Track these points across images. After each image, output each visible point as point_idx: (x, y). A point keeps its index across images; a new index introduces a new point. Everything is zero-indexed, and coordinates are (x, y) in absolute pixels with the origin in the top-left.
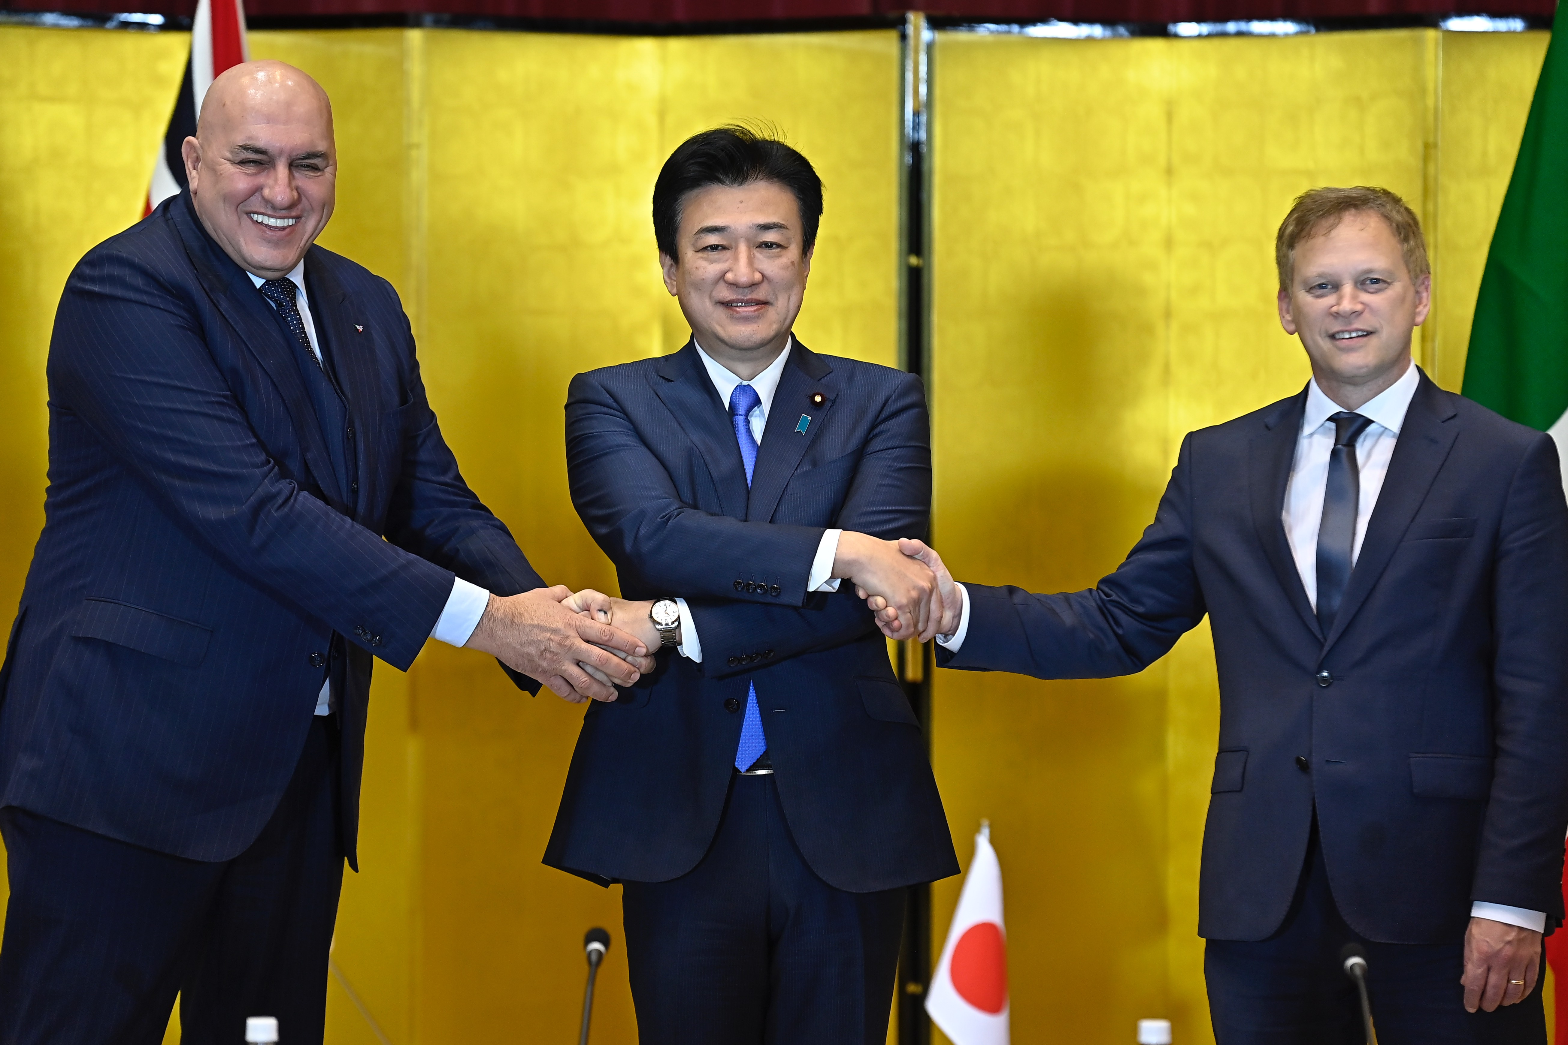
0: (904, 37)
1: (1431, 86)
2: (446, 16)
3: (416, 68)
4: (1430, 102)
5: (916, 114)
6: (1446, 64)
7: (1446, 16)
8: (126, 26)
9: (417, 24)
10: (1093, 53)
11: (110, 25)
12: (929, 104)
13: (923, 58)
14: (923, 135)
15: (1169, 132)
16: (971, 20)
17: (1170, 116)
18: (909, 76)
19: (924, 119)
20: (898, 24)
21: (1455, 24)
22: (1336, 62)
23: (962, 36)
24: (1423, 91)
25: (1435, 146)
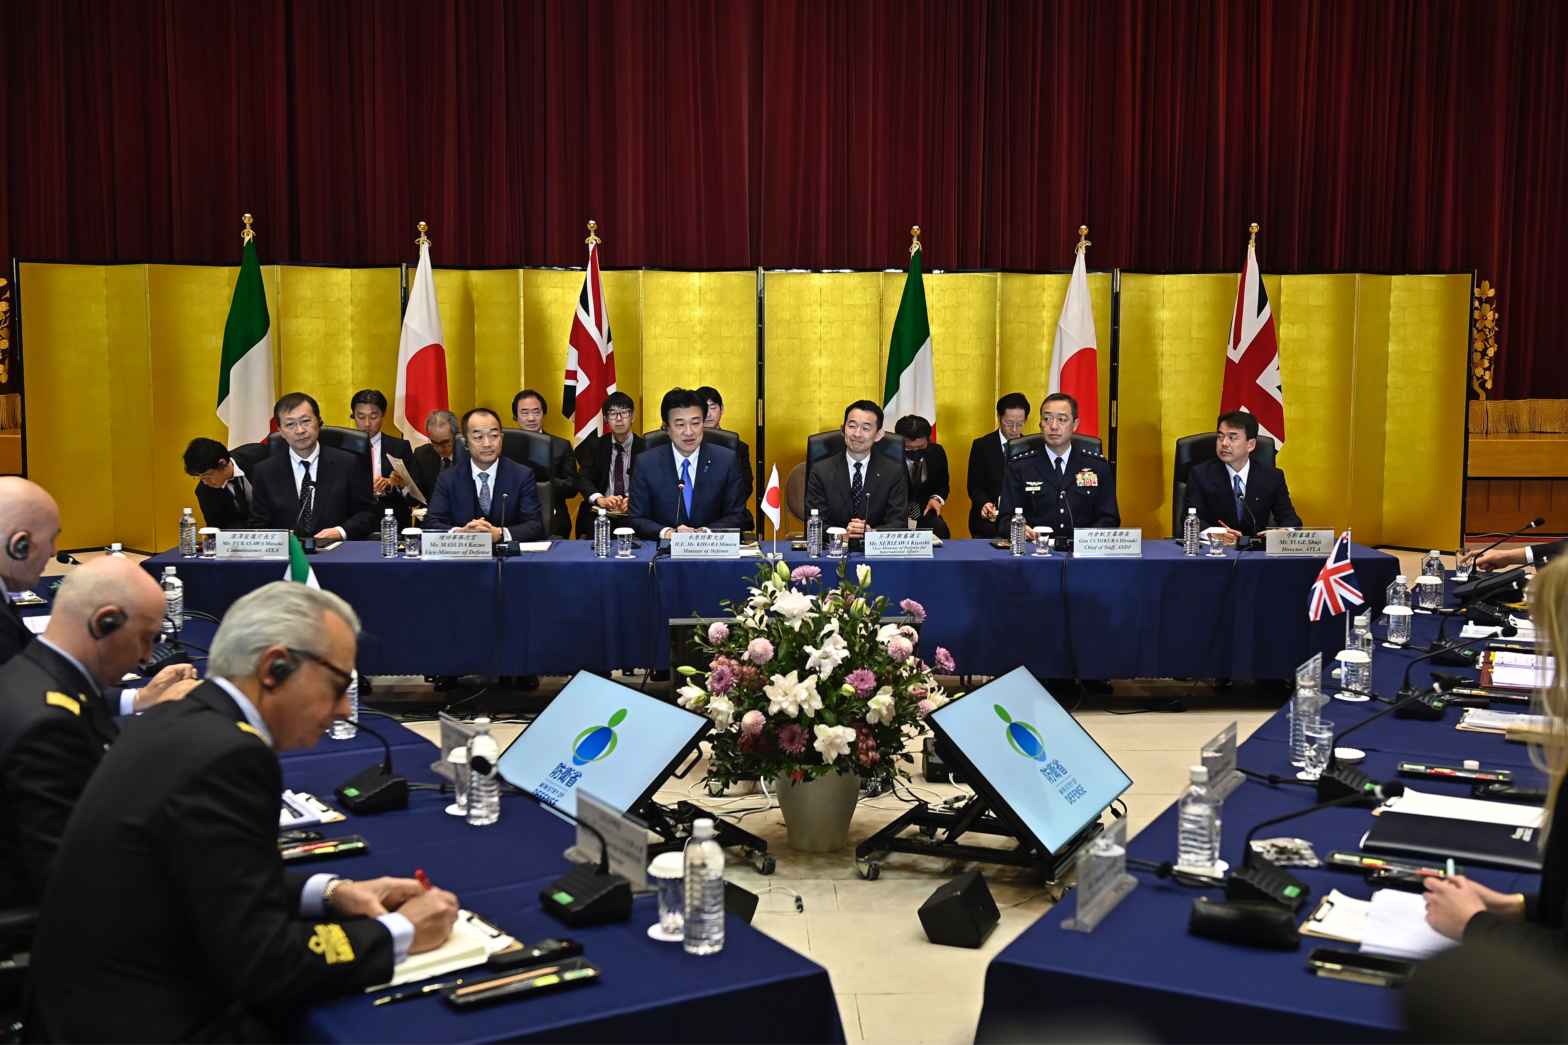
0: (757, 272)
1: (881, 285)
2: (648, 267)
3: (641, 279)
4: (881, 289)
6: (884, 280)
7: (885, 269)
9: (641, 269)
10: (802, 276)
12: (764, 288)
13: (762, 277)
14: (762, 296)
15: (821, 295)
16: (773, 269)
17: (821, 292)
18: (759, 281)
19: (762, 291)
20: (756, 269)
21: (887, 271)
22: (859, 279)
23: (771, 272)
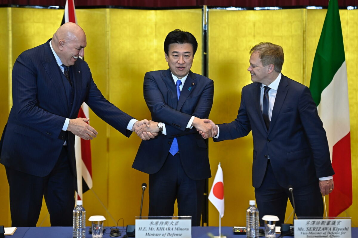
0: (203, 10)
1: (304, 20)
2: (114, 6)
3: (108, 16)
4: (304, 23)
5: (205, 25)
6: (307, 15)
7: (307, 6)
8: (52, 8)
9: (108, 8)
11: (49, 8)
12: (208, 23)
13: (206, 14)
14: (207, 29)
15: (254, 29)
16: (216, 7)
17: (254, 25)
18: (204, 17)
19: (207, 26)
20: (202, 7)
21: (309, 8)
22: (286, 15)
23: (214, 10)
24: (303, 21)
25: (305, 31)
